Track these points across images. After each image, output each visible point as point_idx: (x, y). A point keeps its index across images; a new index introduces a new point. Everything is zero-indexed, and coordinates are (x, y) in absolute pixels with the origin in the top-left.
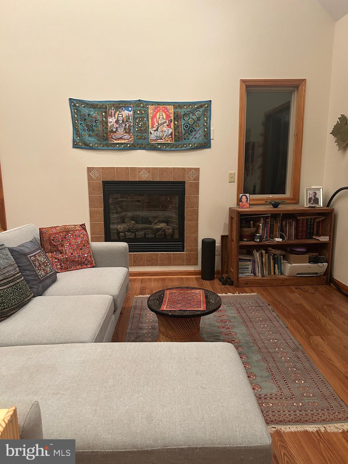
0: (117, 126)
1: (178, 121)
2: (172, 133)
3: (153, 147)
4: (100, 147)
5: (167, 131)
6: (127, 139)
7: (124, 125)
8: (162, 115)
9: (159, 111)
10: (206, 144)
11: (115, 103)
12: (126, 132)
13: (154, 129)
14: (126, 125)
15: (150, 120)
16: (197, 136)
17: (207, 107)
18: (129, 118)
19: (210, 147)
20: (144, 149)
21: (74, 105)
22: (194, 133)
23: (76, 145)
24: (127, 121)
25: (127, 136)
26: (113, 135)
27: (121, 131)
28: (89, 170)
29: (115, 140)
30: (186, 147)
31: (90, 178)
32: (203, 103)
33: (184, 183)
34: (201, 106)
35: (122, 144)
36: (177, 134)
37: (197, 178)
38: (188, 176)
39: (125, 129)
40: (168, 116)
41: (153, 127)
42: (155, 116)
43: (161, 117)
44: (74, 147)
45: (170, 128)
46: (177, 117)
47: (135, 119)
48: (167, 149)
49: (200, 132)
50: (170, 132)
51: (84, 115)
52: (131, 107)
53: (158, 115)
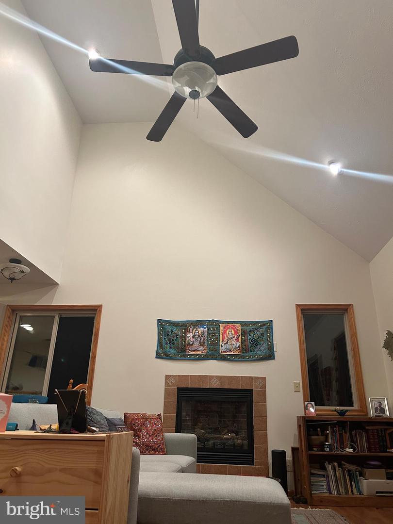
0: (194, 340)
1: (244, 337)
2: (239, 346)
3: (223, 358)
4: (178, 358)
5: (235, 344)
6: (202, 350)
7: (199, 339)
9: (228, 328)
10: (270, 356)
11: (193, 322)
12: (201, 345)
13: (225, 343)
14: (201, 339)
15: (221, 336)
16: (262, 348)
17: (269, 325)
18: (204, 334)
19: (274, 359)
20: (215, 359)
22: (259, 346)
23: (158, 356)
24: (202, 336)
25: (201, 348)
26: (190, 348)
27: (197, 344)
28: (167, 377)
29: (192, 351)
30: (252, 358)
31: (167, 384)
32: (266, 323)
33: (251, 391)
34: (264, 325)
35: (197, 355)
36: (244, 347)
37: (264, 387)
39: (200, 342)
40: (236, 332)
42: (225, 332)
43: (230, 333)
46: (244, 333)
47: (208, 334)
48: (236, 359)
49: (264, 345)
50: (238, 346)
51: (168, 332)
53: (228, 331)
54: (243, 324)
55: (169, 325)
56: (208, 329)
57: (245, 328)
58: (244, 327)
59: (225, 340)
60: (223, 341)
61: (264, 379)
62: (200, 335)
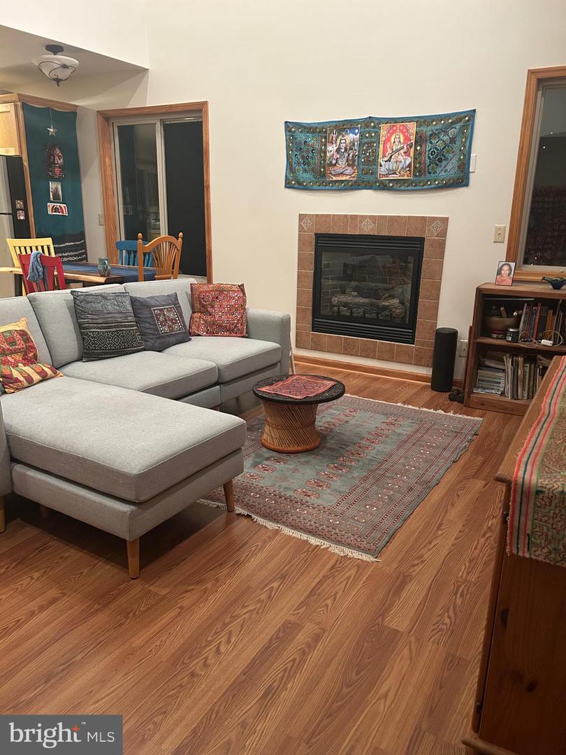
0: (338, 156)
1: (421, 146)
2: (410, 165)
3: (383, 186)
4: (315, 187)
5: (403, 161)
6: (350, 174)
7: (346, 155)
8: (399, 138)
9: (394, 131)
10: (461, 180)
11: (338, 124)
12: (349, 165)
13: (386, 159)
14: (349, 155)
15: (381, 146)
16: (449, 167)
17: (468, 121)
18: (354, 145)
19: (467, 185)
20: (370, 188)
21: (290, 131)
22: (444, 163)
23: (288, 185)
24: (351, 149)
25: (349, 170)
26: (332, 169)
27: (342, 163)
28: (302, 217)
29: (335, 175)
30: (430, 184)
31: (301, 228)
32: (462, 115)
33: (422, 240)
34: (460, 120)
35: (343, 181)
36: (418, 166)
37: (443, 233)
38: (430, 230)
39: (347, 160)
43: (398, 140)
44: (286, 187)
45: (409, 156)
46: (420, 139)
47: (361, 145)
48: (403, 188)
49: (453, 161)
50: (407, 163)
51: (300, 143)
52: (358, 128)
53: (393, 137)
54: (421, 121)
55: (301, 132)
56: (362, 136)
57: (424, 129)
58: (422, 128)
59: (387, 154)
60: (384, 156)
61: (445, 220)
62: (348, 148)
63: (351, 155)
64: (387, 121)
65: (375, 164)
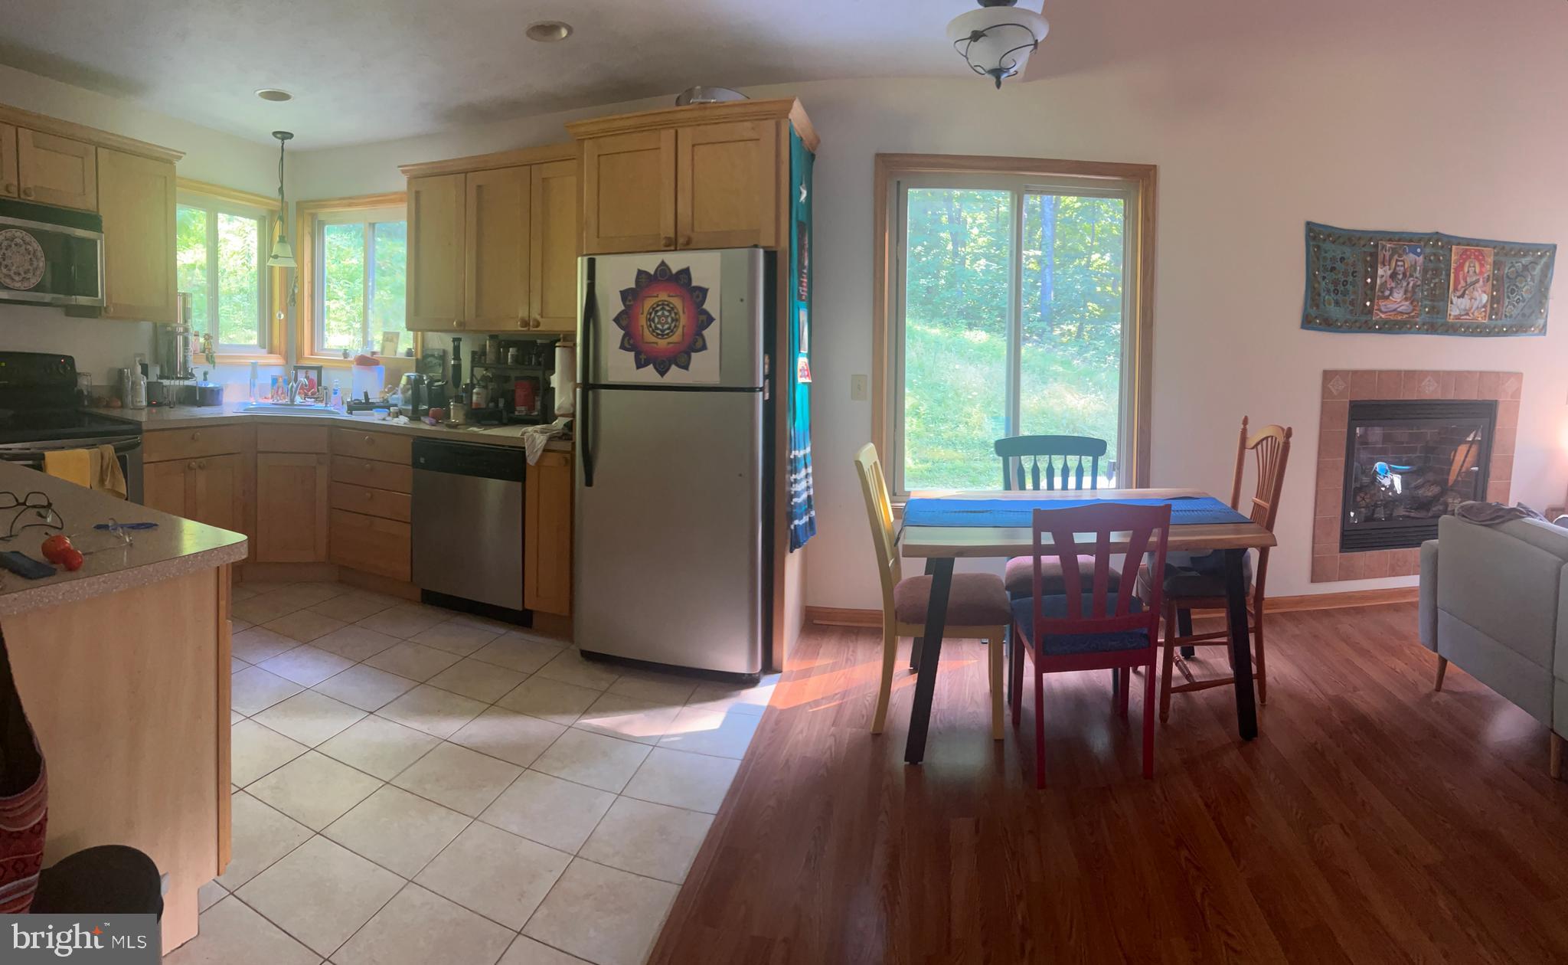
0: (1393, 285)
2: (1486, 303)
5: (1479, 298)
6: (1406, 312)
7: (1405, 284)
8: (1474, 267)
9: (1469, 257)
12: (1406, 299)
13: (1458, 294)
14: (1408, 284)
15: (1452, 276)
21: (1314, 237)
23: (1307, 323)
24: (1411, 275)
25: (1407, 307)
26: (1382, 303)
27: (1398, 295)
28: (1328, 376)
29: (1385, 313)
33: (1495, 405)
37: (1518, 394)
38: (1504, 389)
39: (1406, 292)
41: (1456, 289)
43: (1470, 269)
44: (1303, 327)
45: (1485, 292)
47: (1425, 271)
50: (1483, 301)
52: (1421, 247)
53: (1467, 264)
54: (1500, 247)
55: (1334, 242)
56: (1425, 258)
57: (1503, 257)
58: (1500, 257)
59: (1460, 287)
61: (1520, 376)
62: (1408, 274)
63: (1411, 285)
64: (1460, 241)
65: (1443, 300)
